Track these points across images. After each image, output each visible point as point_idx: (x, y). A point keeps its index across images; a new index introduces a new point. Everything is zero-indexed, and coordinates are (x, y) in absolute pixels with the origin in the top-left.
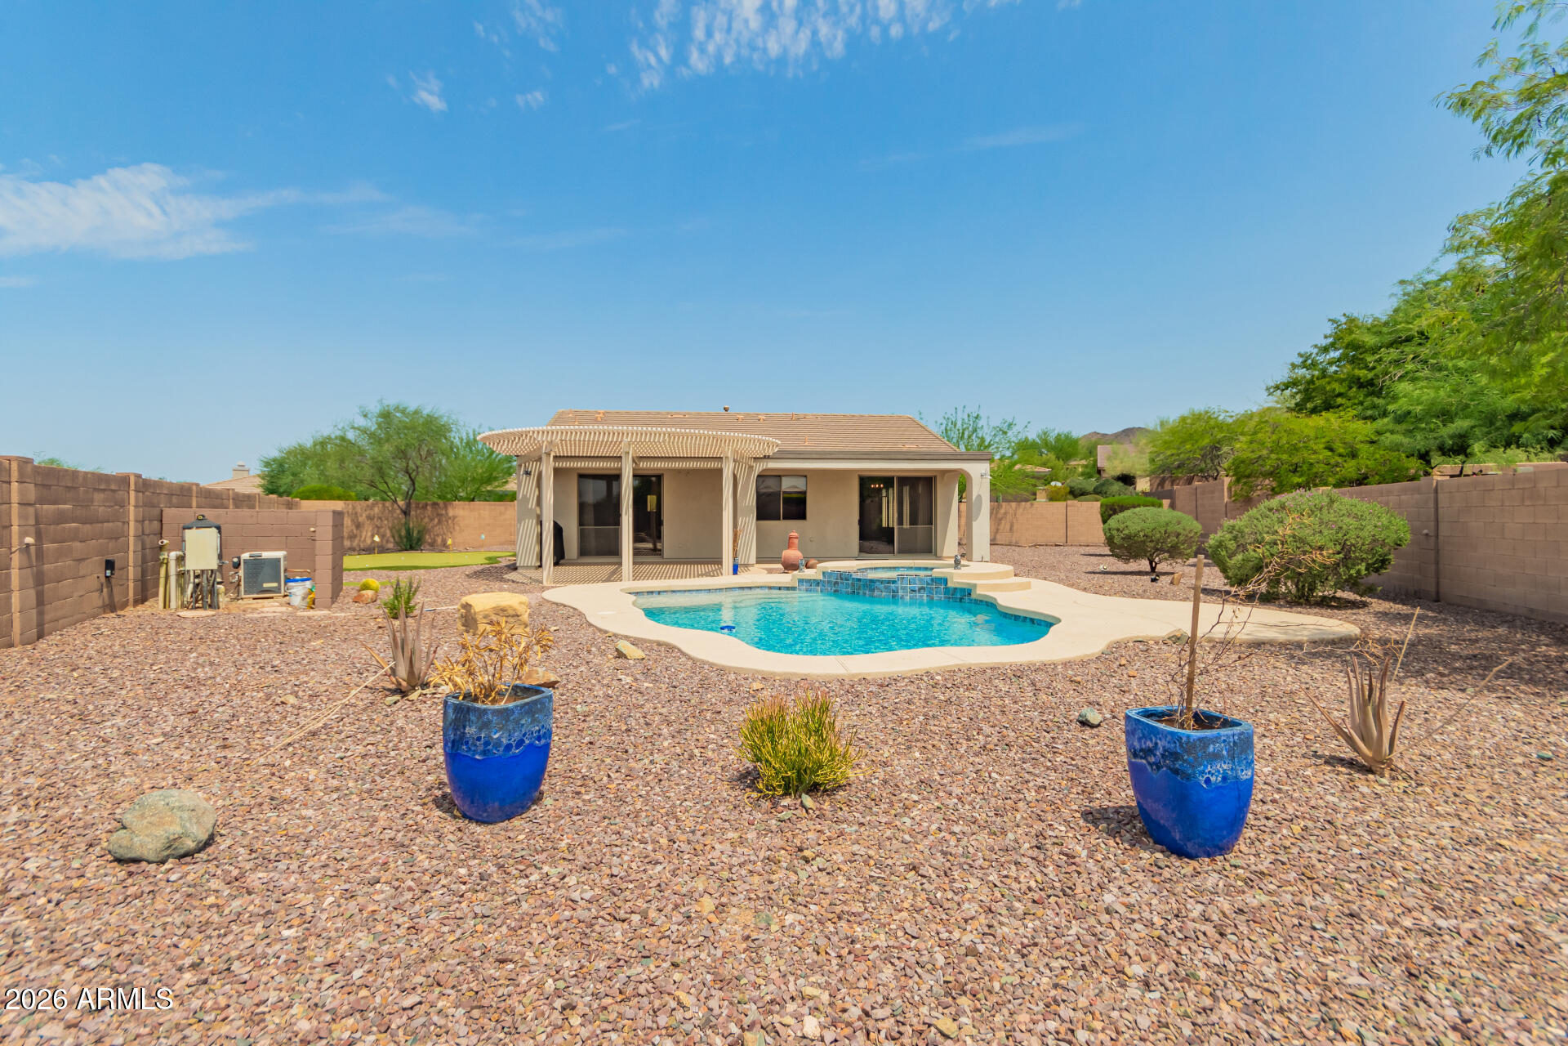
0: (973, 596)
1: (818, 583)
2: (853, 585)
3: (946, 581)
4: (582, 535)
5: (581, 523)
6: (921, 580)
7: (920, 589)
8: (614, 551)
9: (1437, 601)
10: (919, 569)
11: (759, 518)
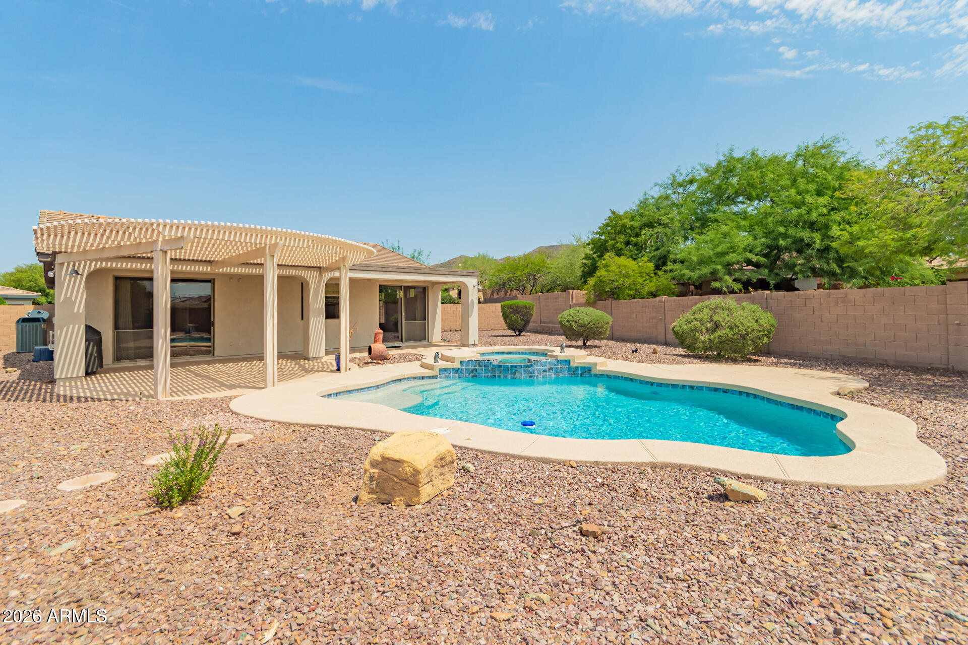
0: (593, 372)
1: (456, 371)
2: (493, 370)
3: (569, 362)
4: (118, 340)
5: (116, 327)
6: (550, 363)
7: (549, 370)
8: (148, 354)
9: (769, 354)
10: (498, 353)
11: (327, 317)
